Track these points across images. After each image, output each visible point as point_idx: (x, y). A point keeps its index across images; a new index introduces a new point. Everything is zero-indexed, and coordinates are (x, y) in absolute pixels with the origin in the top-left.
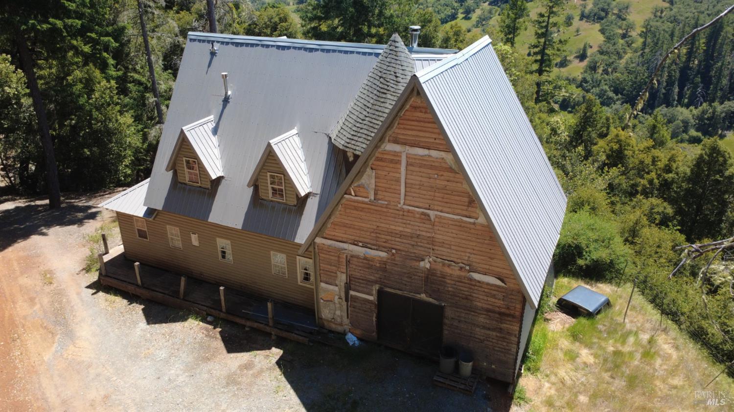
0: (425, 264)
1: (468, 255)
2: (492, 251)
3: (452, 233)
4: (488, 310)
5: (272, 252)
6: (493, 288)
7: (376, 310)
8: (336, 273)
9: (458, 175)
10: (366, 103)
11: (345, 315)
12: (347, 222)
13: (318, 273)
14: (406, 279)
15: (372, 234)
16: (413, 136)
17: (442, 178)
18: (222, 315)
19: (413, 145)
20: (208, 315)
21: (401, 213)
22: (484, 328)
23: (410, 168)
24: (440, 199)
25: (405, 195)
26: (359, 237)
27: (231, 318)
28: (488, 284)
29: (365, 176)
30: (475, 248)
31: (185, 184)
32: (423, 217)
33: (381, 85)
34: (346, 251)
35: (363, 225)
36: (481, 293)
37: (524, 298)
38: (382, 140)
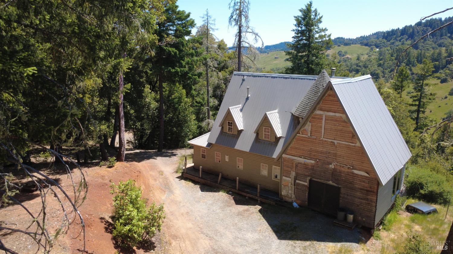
0: (332, 166)
1: (352, 161)
2: (363, 159)
3: (345, 151)
4: (361, 189)
5: (261, 164)
6: (364, 177)
7: (308, 190)
8: (290, 172)
9: (347, 124)
10: (309, 97)
11: (293, 193)
12: (297, 146)
13: (282, 172)
14: (323, 174)
15: (308, 152)
16: (328, 107)
17: (341, 125)
18: (237, 191)
19: (328, 111)
20: (230, 191)
21: (322, 142)
22: (359, 198)
23: (327, 121)
24: (339, 135)
25: (324, 134)
26: (303, 154)
27: (240, 192)
28: (361, 176)
29: (307, 125)
30: (355, 158)
31: (226, 133)
32: (331, 143)
33: (316, 90)
34: (296, 161)
35: (304, 148)
36: (358, 180)
37: (379, 183)
38: (315, 109)
